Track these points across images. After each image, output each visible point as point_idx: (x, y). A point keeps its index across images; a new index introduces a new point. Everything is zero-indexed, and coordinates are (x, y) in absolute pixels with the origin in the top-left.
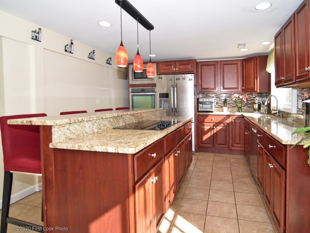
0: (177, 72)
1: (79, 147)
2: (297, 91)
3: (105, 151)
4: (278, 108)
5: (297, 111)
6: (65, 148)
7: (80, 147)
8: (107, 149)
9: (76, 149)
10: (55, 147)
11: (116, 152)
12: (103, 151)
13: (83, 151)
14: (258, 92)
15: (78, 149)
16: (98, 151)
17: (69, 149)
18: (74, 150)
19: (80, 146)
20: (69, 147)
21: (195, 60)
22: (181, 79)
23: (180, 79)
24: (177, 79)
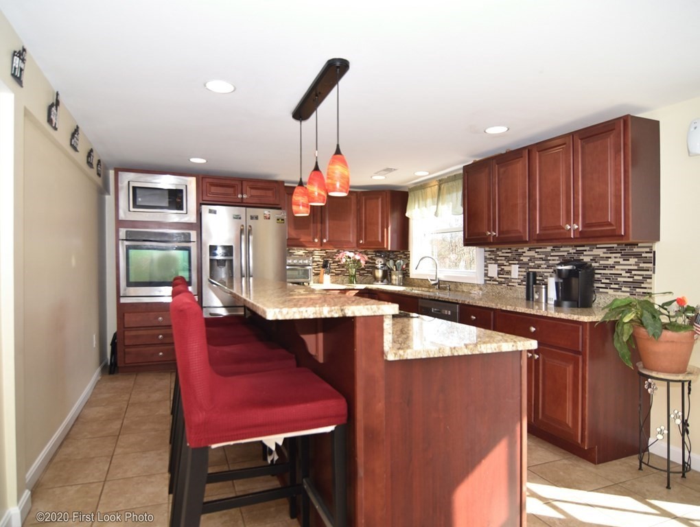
0: (244, 201)
1: (451, 351)
2: (485, 251)
3: (497, 351)
4: (438, 277)
5: (486, 280)
6: (424, 357)
7: (453, 350)
8: (501, 346)
9: (446, 355)
10: (401, 358)
11: (514, 349)
12: (495, 351)
13: (459, 357)
14: (389, 249)
15: (450, 355)
16: (485, 352)
17: (432, 356)
18: (444, 358)
19: (455, 348)
20: (433, 353)
21: (283, 182)
22: (261, 217)
23: (259, 218)
24: (252, 218)
